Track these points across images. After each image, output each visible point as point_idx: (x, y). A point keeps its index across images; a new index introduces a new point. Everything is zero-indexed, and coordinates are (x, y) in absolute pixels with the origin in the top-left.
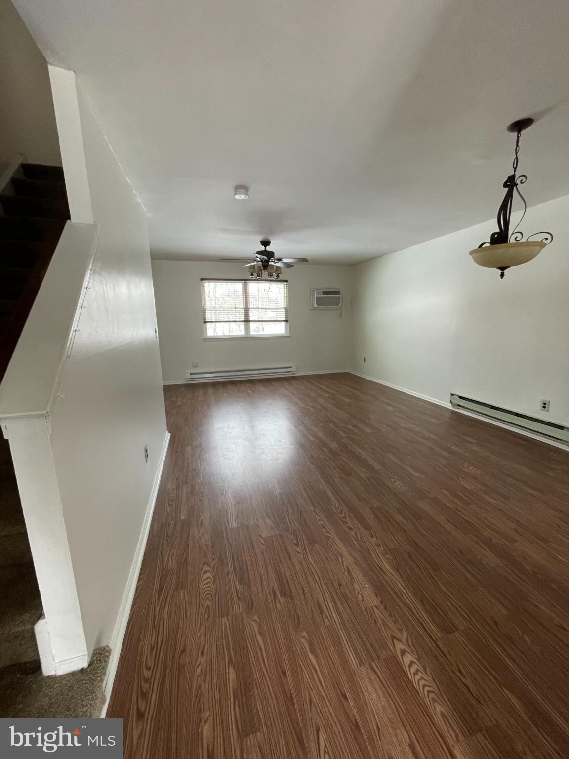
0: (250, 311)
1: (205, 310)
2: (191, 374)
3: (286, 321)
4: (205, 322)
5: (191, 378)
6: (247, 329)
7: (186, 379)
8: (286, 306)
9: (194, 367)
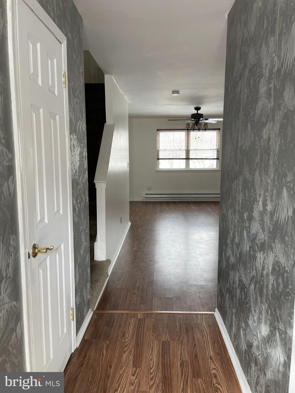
0: (190, 152)
1: (158, 151)
2: (146, 194)
3: (217, 159)
4: (158, 159)
5: (146, 197)
6: (187, 165)
7: (144, 198)
8: (218, 148)
9: (148, 190)
